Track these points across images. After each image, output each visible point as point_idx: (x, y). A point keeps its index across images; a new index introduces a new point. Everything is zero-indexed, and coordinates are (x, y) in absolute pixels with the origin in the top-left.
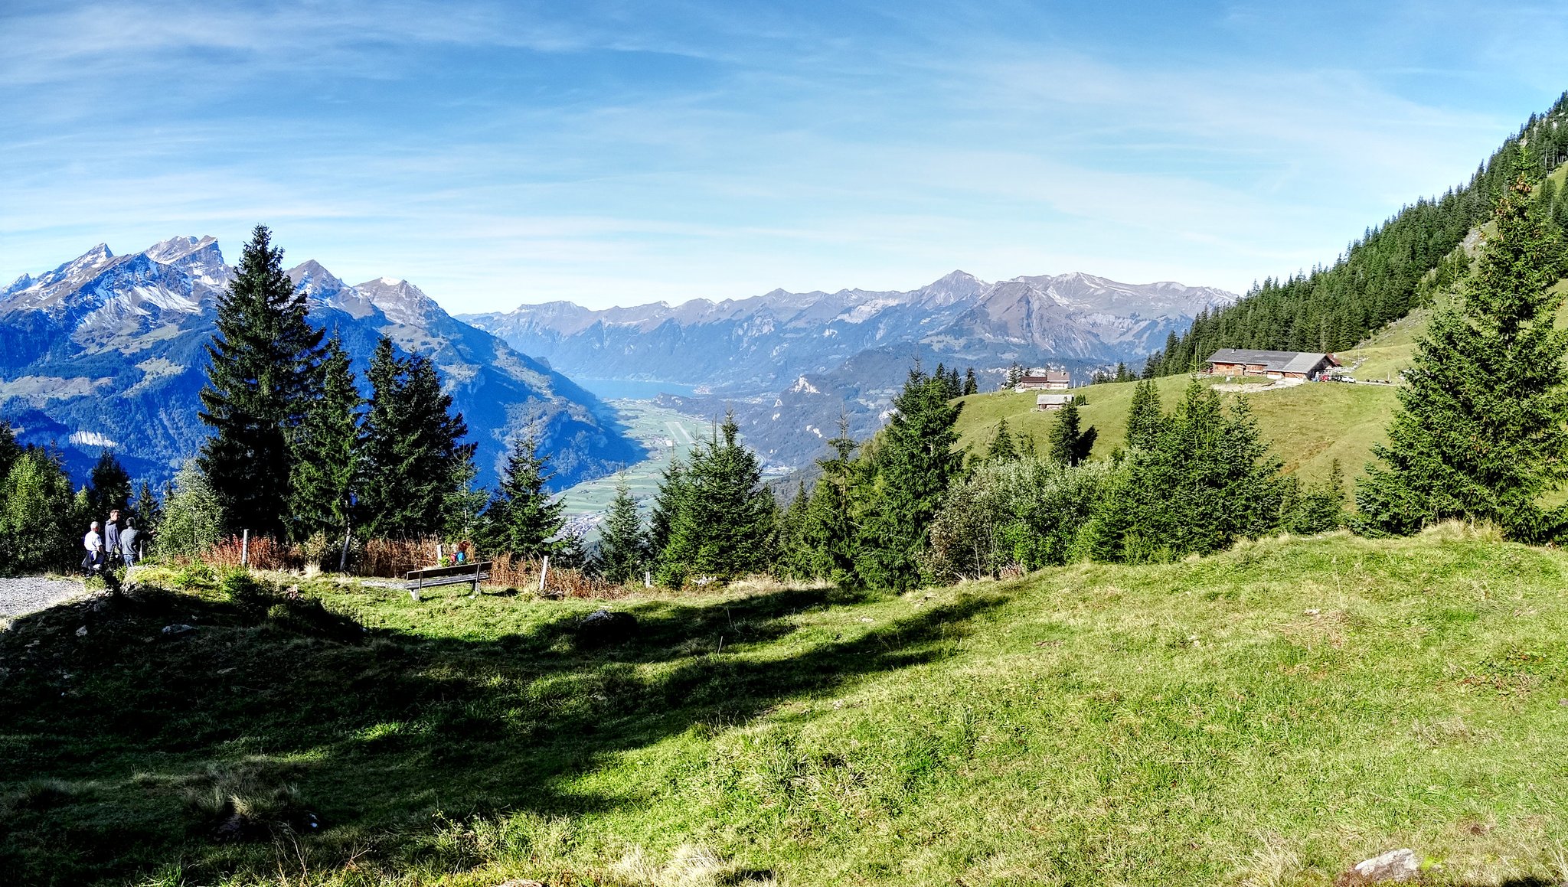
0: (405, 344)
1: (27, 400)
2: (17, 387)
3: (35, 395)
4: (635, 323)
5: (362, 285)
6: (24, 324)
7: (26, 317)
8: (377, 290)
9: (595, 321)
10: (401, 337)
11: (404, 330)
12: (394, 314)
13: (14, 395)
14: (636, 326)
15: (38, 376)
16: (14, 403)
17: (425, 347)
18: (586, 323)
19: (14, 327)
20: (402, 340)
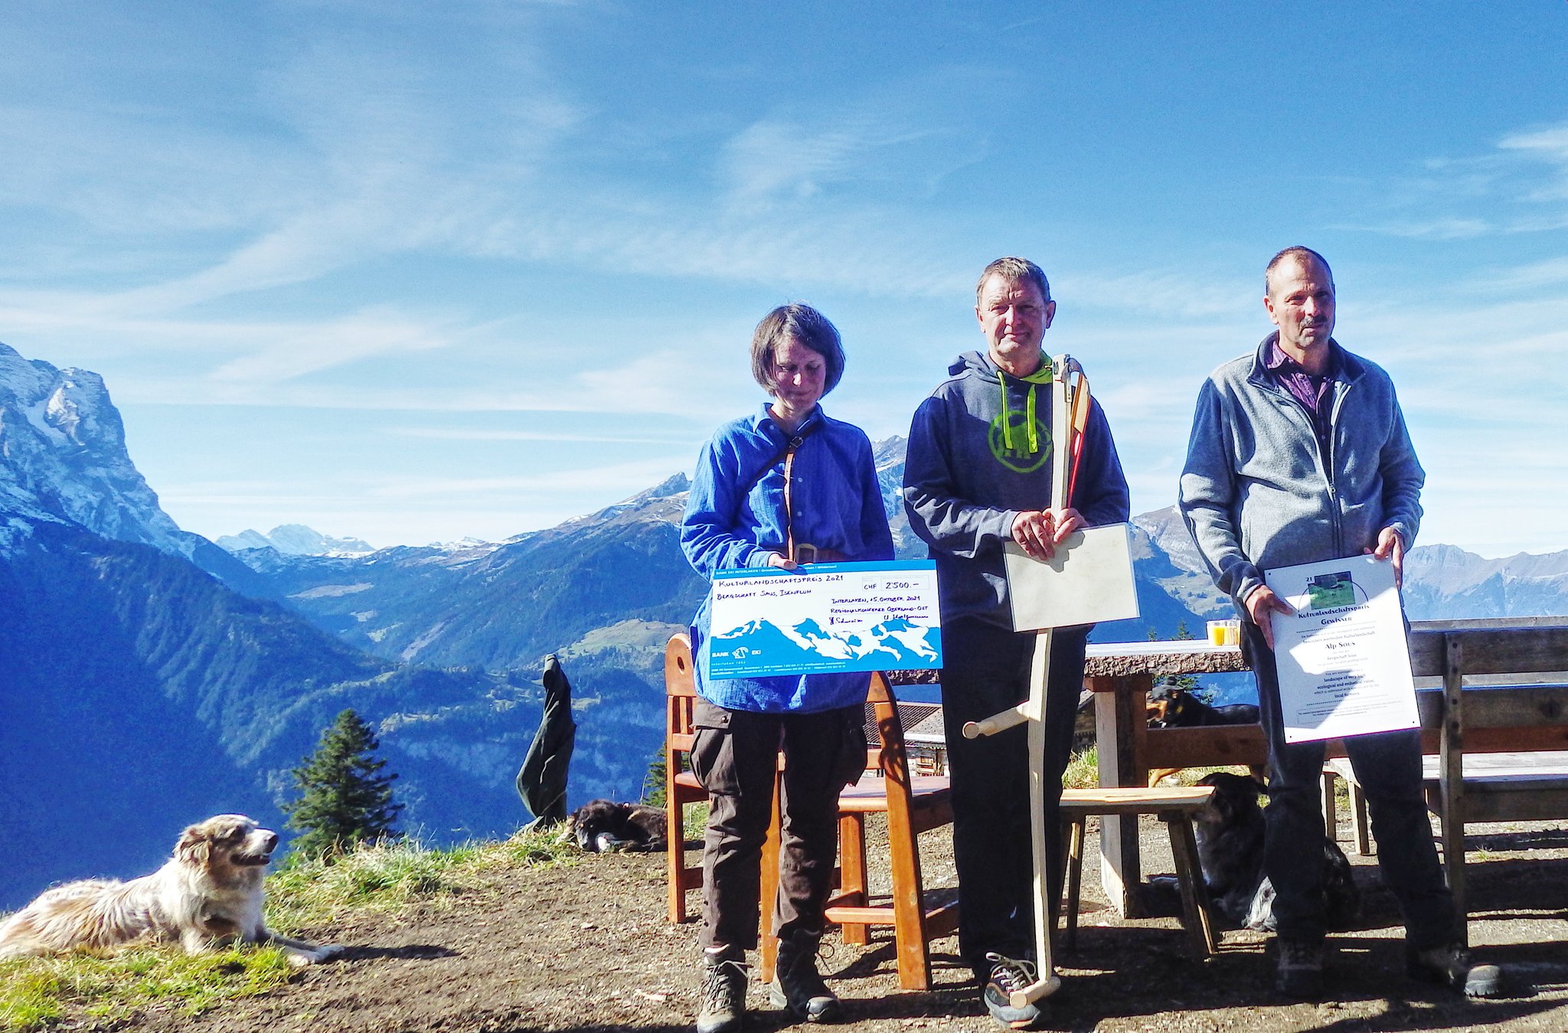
0: (1195, 601)
1: (628, 656)
2: (616, 633)
3: (639, 648)
4: (1552, 577)
5: (1146, 515)
6: (645, 544)
7: (648, 533)
8: (1166, 524)
9: (1491, 574)
10: (1189, 590)
11: (1194, 581)
12: (1188, 557)
13: (608, 646)
14: (1553, 582)
15: (650, 620)
16: (607, 658)
17: (1222, 605)
18: (1480, 576)
19: (629, 548)
20: (1190, 595)
